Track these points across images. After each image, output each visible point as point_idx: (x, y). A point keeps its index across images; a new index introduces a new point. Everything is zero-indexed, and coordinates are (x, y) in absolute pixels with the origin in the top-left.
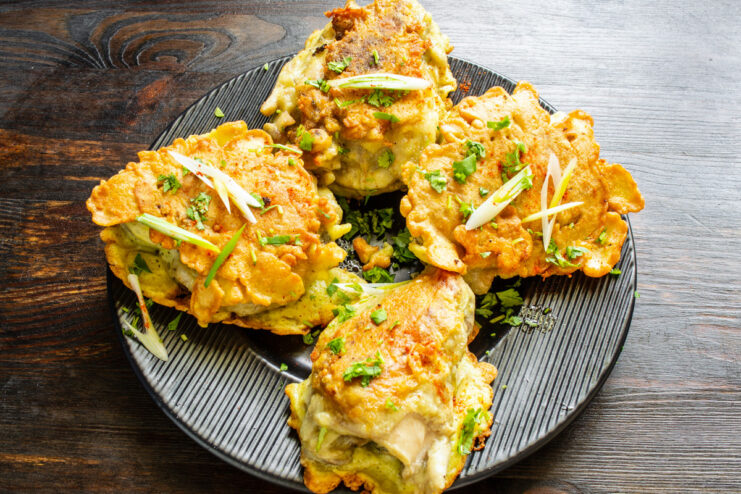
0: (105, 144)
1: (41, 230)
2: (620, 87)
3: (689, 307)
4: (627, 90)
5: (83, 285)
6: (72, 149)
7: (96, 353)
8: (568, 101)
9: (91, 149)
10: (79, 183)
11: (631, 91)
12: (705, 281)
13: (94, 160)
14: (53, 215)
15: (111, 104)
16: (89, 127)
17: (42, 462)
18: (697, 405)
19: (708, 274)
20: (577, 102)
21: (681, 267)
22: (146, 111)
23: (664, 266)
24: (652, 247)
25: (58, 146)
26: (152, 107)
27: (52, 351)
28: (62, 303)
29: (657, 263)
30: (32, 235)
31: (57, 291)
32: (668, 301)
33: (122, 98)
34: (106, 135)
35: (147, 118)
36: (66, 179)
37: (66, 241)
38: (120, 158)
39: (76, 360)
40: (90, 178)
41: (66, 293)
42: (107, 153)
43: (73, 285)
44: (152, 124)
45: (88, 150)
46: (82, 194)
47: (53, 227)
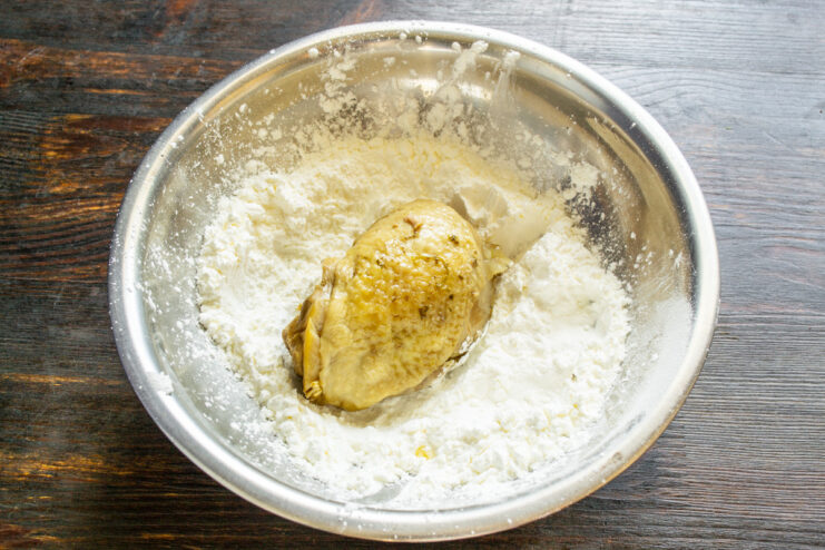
0: (129, 56)
1: (59, 145)
3: (765, 228)
5: (106, 201)
6: (94, 61)
8: (635, 15)
9: (115, 60)
10: (101, 96)
12: (783, 201)
13: (118, 72)
14: (73, 129)
15: (136, 14)
16: (112, 38)
17: (59, 382)
18: (771, 329)
19: (785, 194)
20: (646, 15)
21: (757, 187)
22: (176, 22)
23: (738, 186)
24: (727, 165)
25: (77, 57)
26: (181, 18)
27: (71, 269)
28: (82, 220)
29: (731, 183)
30: (50, 150)
31: (76, 207)
32: (743, 222)
33: (148, 7)
34: (131, 47)
35: (176, 29)
36: (87, 91)
37: (87, 156)
38: (145, 71)
39: (97, 278)
40: (113, 91)
41: (86, 209)
42: (132, 65)
43: (94, 202)
44: (181, 35)
45: (113, 62)
46: (105, 106)
47: (73, 141)
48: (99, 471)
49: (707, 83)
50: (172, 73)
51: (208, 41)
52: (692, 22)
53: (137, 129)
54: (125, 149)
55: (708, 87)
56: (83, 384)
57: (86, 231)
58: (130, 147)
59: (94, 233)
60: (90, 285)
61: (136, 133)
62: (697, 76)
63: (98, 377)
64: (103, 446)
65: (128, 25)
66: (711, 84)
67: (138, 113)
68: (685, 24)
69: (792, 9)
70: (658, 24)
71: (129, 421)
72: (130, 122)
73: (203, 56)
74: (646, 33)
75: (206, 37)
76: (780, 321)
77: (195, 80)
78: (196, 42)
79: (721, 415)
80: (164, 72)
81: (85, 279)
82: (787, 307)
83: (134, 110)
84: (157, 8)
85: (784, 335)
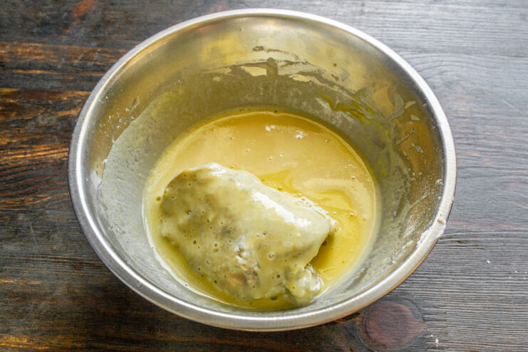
0: (46, 46)
2: (452, 4)
3: (504, 169)
4: (457, 7)
5: (29, 151)
6: (20, 50)
7: (38, 202)
8: (410, 15)
9: (35, 49)
10: (25, 75)
11: (461, 7)
12: (517, 149)
14: (4, 99)
15: (48, 15)
16: (33, 33)
18: (509, 242)
19: (519, 144)
20: (418, 15)
21: (498, 139)
22: (78, 21)
23: (485, 138)
24: (476, 124)
25: (8, 47)
26: (83, 18)
27: (3, 201)
28: (11, 165)
29: (479, 136)
31: (7, 156)
32: (488, 164)
33: (58, 11)
34: (47, 39)
35: (79, 26)
36: (15, 71)
37: (15, 118)
38: (57, 57)
39: (22, 207)
40: (33, 72)
41: (14, 157)
42: (47, 52)
43: (19, 152)
44: (82, 31)
45: (32, 50)
46: (28, 83)
47: (5, 108)
48: (25, 347)
49: (462, 64)
50: (76, 58)
51: (102, 35)
52: (450, 20)
53: (52, 99)
54: (42, 114)
55: (462, 67)
56: (12, 284)
57: (14, 173)
58: (46, 112)
59: (20, 174)
60: (18, 212)
61: (50, 102)
62: (455, 59)
63: (23, 278)
64: (28, 329)
65: (44, 23)
66: (465, 65)
67: (52, 87)
68: (446, 22)
69: (523, 11)
70: (426, 21)
71: (45, 310)
72: (46, 94)
73: (98, 46)
74: (418, 28)
75: (100, 32)
76: (515, 236)
77: (92, 63)
78: (93, 35)
79: (472, 304)
80: (71, 58)
81: (14, 208)
82: (520, 226)
83: (48, 85)
84: (65, 11)
85: (517, 246)
